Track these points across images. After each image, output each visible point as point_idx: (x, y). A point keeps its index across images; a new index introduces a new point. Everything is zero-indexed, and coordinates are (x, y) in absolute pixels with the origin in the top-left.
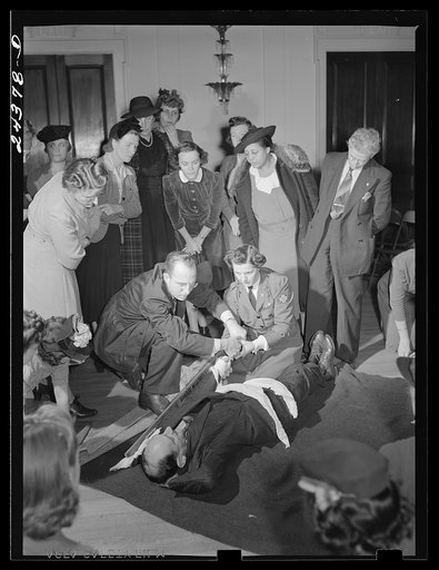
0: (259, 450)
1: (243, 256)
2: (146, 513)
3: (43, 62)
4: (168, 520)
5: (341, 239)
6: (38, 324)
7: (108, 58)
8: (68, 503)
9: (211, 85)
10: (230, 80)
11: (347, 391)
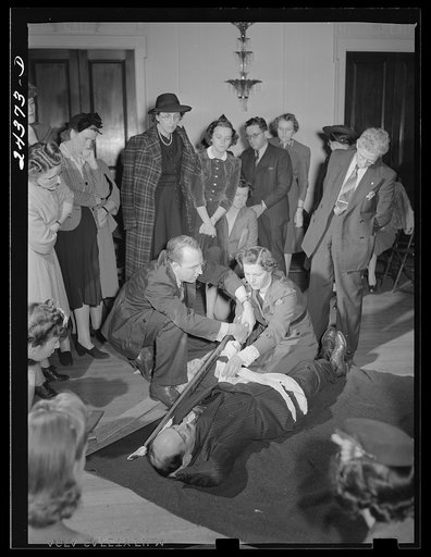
0: (267, 446)
1: (254, 256)
2: (153, 504)
3: (66, 56)
4: (174, 512)
5: (343, 234)
6: (56, 318)
7: (130, 53)
8: (70, 495)
9: (231, 82)
10: (250, 77)
11: (358, 388)
